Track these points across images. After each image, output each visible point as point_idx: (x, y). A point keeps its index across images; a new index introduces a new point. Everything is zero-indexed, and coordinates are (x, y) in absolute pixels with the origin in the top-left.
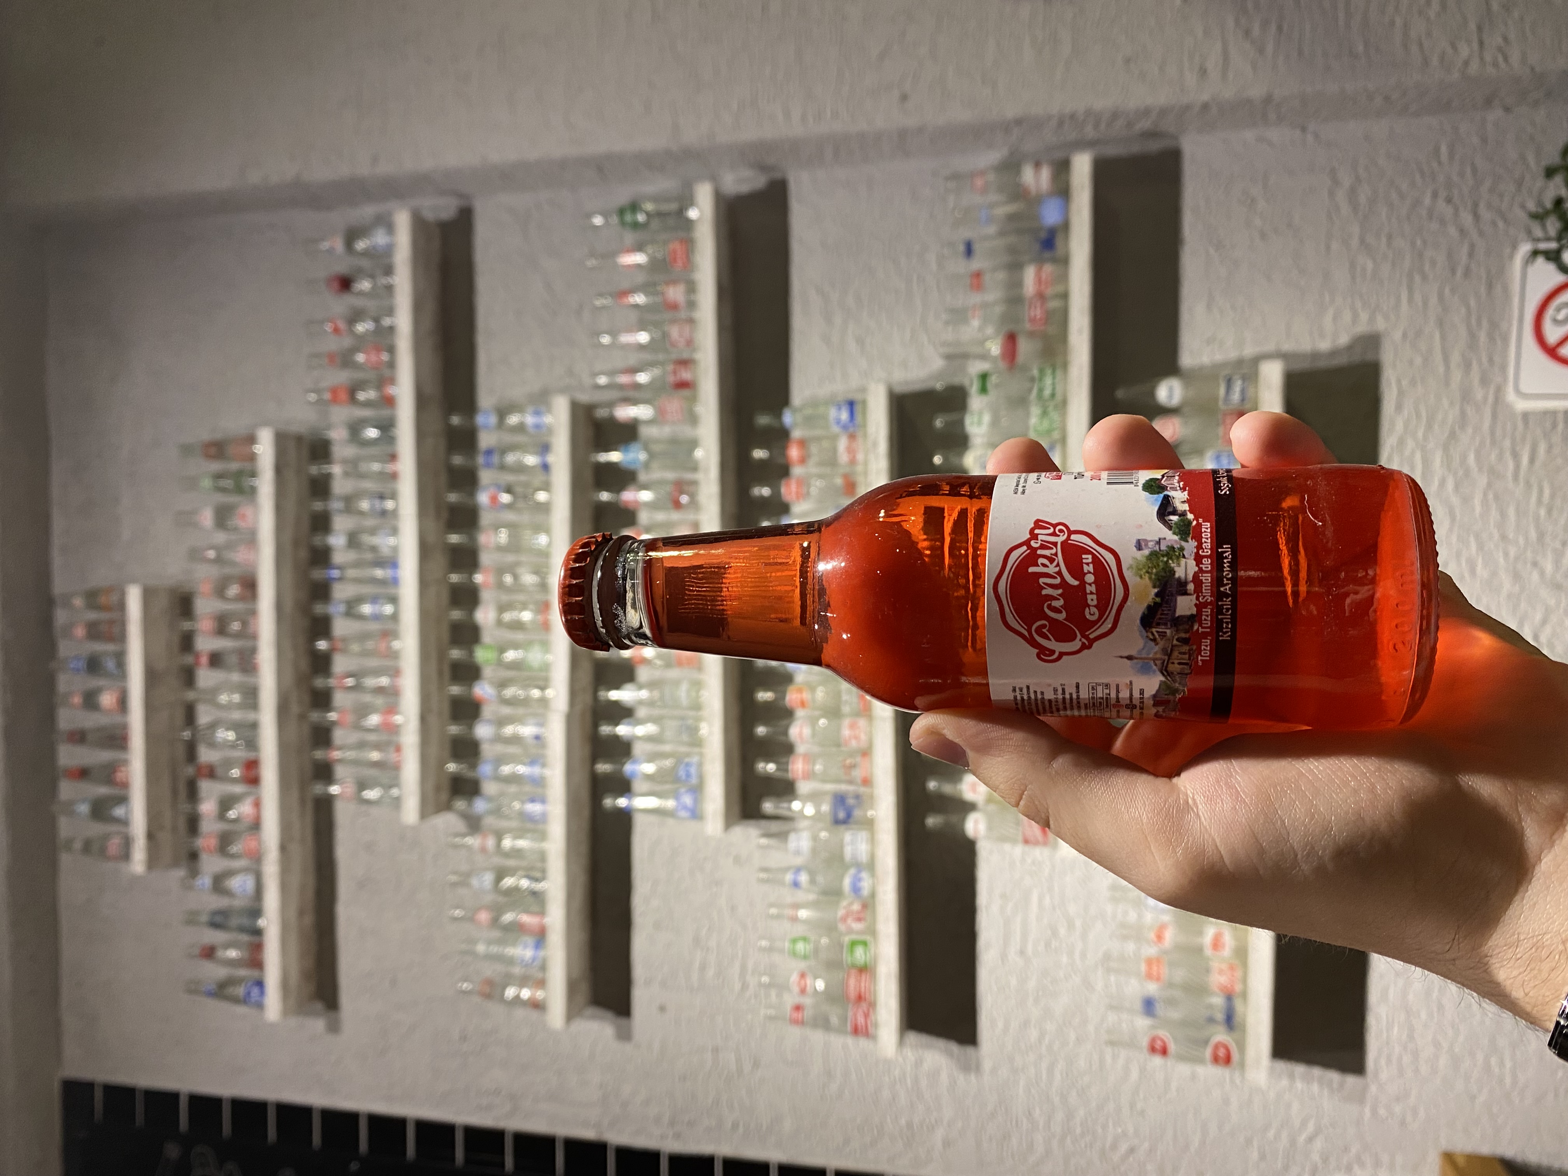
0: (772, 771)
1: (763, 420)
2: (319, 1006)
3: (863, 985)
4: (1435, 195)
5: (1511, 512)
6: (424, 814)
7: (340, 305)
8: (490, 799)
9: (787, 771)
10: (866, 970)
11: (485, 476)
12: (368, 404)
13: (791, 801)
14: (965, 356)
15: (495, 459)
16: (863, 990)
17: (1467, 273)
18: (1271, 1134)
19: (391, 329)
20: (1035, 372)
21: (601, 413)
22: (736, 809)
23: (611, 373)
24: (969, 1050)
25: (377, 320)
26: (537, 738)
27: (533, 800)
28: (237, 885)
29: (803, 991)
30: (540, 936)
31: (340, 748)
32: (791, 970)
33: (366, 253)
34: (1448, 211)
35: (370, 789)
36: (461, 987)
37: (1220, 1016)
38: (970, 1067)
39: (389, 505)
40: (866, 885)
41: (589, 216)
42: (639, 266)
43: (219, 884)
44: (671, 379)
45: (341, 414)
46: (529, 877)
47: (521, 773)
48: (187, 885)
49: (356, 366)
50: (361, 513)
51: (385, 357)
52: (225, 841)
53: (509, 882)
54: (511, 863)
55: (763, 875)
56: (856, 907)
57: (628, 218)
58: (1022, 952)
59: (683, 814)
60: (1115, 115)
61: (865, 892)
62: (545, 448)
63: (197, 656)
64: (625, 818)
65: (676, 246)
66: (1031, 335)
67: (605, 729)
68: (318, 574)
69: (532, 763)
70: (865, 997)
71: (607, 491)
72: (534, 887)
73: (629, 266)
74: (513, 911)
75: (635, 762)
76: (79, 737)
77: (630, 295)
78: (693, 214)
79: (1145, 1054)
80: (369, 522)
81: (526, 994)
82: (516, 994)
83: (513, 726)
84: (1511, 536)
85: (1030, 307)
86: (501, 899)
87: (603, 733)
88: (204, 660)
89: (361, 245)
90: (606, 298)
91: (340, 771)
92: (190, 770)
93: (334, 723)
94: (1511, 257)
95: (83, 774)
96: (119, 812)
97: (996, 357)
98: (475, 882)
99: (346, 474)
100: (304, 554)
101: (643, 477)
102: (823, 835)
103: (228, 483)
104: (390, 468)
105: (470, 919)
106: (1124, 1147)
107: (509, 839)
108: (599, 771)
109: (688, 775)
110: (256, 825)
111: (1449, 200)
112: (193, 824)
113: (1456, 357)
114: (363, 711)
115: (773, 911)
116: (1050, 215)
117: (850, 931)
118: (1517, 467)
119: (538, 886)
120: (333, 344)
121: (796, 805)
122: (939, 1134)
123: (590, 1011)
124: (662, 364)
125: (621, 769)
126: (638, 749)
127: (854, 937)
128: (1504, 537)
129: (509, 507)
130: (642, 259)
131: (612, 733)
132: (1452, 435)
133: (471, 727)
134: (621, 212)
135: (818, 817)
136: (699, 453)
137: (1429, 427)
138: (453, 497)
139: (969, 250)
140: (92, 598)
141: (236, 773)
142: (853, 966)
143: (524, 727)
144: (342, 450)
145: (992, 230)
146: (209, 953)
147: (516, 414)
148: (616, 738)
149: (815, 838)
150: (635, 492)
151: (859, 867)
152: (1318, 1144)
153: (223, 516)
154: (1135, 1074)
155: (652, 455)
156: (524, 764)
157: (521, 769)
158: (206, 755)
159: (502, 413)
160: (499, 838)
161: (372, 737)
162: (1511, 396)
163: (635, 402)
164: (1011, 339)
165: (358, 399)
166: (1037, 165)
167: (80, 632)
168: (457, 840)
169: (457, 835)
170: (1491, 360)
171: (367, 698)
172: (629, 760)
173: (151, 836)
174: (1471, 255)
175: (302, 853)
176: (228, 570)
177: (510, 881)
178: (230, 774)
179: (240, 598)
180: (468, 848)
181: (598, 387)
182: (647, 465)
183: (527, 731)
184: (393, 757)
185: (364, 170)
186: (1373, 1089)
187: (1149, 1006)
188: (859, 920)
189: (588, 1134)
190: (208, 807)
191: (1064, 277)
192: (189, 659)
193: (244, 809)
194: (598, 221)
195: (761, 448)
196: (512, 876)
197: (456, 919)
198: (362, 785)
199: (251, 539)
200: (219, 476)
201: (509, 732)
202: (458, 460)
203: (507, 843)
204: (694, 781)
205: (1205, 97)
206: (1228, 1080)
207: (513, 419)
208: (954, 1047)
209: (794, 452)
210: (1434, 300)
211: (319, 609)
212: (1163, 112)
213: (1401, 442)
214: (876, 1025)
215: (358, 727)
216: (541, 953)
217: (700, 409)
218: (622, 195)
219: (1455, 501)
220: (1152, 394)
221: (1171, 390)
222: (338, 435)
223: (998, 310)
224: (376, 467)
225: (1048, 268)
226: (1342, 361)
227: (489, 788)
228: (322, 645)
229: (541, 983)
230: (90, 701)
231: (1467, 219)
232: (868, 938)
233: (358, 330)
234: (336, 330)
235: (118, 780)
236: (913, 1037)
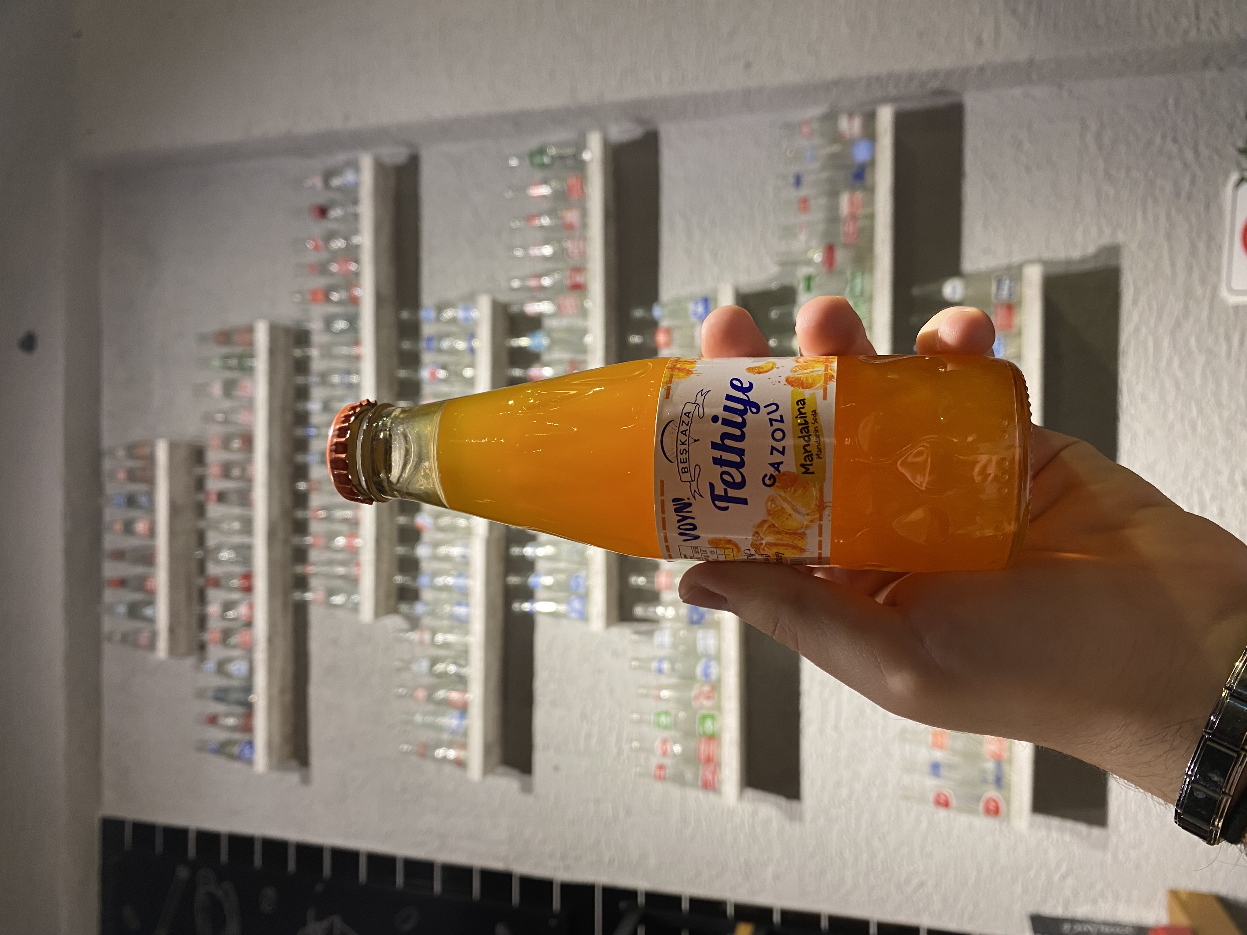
0: (641, 584)
1: (638, 313)
2: (294, 764)
3: (711, 748)
4: (1164, 137)
5: (1225, 384)
6: (378, 614)
7: (318, 228)
8: (427, 604)
9: (653, 582)
10: (713, 738)
11: (427, 357)
12: (340, 303)
13: (656, 606)
14: (796, 263)
15: (434, 344)
16: (711, 754)
17: (1189, 198)
18: (1032, 873)
19: (357, 247)
20: (848, 274)
21: (515, 309)
22: (615, 613)
23: (522, 279)
24: (794, 804)
25: (346, 239)
26: (464, 557)
27: (459, 604)
28: (236, 667)
29: (665, 754)
30: (463, 709)
31: (314, 564)
32: (656, 737)
33: (339, 189)
34: (1174, 149)
35: (337, 595)
36: (402, 748)
37: (991, 777)
38: (796, 817)
39: (354, 379)
40: (714, 671)
41: (507, 159)
42: (544, 197)
43: (221, 668)
44: (568, 282)
45: (319, 311)
46: (455, 663)
47: (451, 584)
48: (198, 668)
49: (332, 274)
50: (333, 386)
51: (353, 267)
52: (226, 634)
53: (440, 667)
54: (442, 652)
55: (634, 663)
56: (706, 688)
57: (537, 160)
58: (836, 728)
59: (573, 615)
60: (911, 77)
61: (714, 677)
62: (471, 336)
63: (207, 493)
64: (529, 619)
65: (572, 180)
66: (846, 246)
67: (515, 551)
68: (299, 432)
69: (460, 575)
70: (713, 759)
71: (519, 367)
72: (460, 671)
73: (537, 197)
74: (443, 689)
75: (539, 575)
76: (119, 555)
77: (537, 218)
78: (586, 156)
79: (931, 807)
80: (339, 392)
81: (452, 754)
82: (446, 754)
83: (445, 547)
84: (1224, 403)
85: (844, 224)
86: (433, 681)
87: (514, 554)
88: (214, 497)
89: (336, 182)
90: (520, 221)
91: (314, 582)
92: (200, 581)
93: (309, 546)
94: (1224, 184)
95: (122, 583)
96: (148, 612)
97: (818, 264)
98: (415, 667)
99: (323, 356)
100: (289, 417)
101: (546, 357)
102: (682, 633)
103: (234, 362)
104: (355, 351)
105: (411, 696)
106: (915, 882)
107: (441, 634)
108: (510, 583)
109: (578, 586)
110: (249, 624)
111: (1175, 140)
112: (202, 622)
113: (1180, 263)
114: (332, 536)
115: (643, 691)
116: (861, 154)
117: (702, 707)
118: (1230, 348)
119: (463, 671)
120: (313, 258)
121: (660, 610)
122: (770, 869)
123: (501, 769)
124: (561, 270)
125: (526, 582)
126: (541, 566)
127: (703, 712)
128: (1219, 404)
129: (444, 381)
130: (548, 191)
131: (521, 554)
132: (1178, 324)
133: (413, 547)
134: (532, 155)
135: (676, 619)
136: (588, 339)
137: (1159, 317)
138: (402, 373)
139: (798, 181)
140: (132, 450)
141: (236, 583)
142: (704, 734)
143: (454, 548)
144: (319, 338)
145: (816, 165)
146: (213, 720)
147: (450, 309)
148: (523, 558)
149: (675, 635)
150: (540, 368)
151: (709, 657)
152: (1070, 881)
153: (229, 387)
154: (924, 825)
155: (554, 343)
156: (452, 575)
157: (450, 581)
158: (213, 570)
159: (440, 308)
160: (434, 632)
161: (340, 556)
162: (1224, 293)
163: (540, 300)
164: (830, 251)
165: (330, 299)
166: (851, 115)
167: (122, 475)
168: (402, 634)
169: (402, 631)
170: (1209, 265)
171: (337, 527)
172: (532, 573)
173: (172, 630)
174: (1193, 182)
175: (284, 645)
176: (231, 429)
177: (442, 666)
178: (230, 583)
179: (239, 450)
180: (410, 642)
181: (513, 290)
182: (549, 348)
183: (456, 551)
184: (354, 570)
185: (338, 124)
186: (1114, 839)
187: (935, 768)
188: (709, 698)
189: (498, 865)
190: (213, 609)
191: (870, 202)
192: (201, 497)
193: (242, 610)
194: (514, 162)
195: (637, 333)
196: (443, 662)
197: (400, 696)
198: (331, 592)
199: (249, 405)
200: (227, 357)
201: (443, 553)
202: (406, 345)
203: (440, 638)
204: (582, 591)
205: (981, 61)
206: (998, 830)
207: (448, 314)
208: (782, 801)
209: (661, 338)
210: (1163, 219)
211: (300, 458)
212: (949, 74)
213: (1137, 330)
214: (720, 782)
215: (329, 548)
216: (465, 722)
217: (588, 304)
218: (533, 143)
219: (1180, 374)
220: (940, 292)
221: (954, 288)
222: (315, 326)
223: (821, 227)
224: (345, 350)
225: (859, 195)
226: (1089, 266)
227: (427, 595)
228: (302, 486)
229: (463, 746)
230: (128, 528)
231: (1189, 155)
232: (715, 712)
233: (332, 247)
234: (316, 248)
235: (148, 588)
236: (750, 793)
